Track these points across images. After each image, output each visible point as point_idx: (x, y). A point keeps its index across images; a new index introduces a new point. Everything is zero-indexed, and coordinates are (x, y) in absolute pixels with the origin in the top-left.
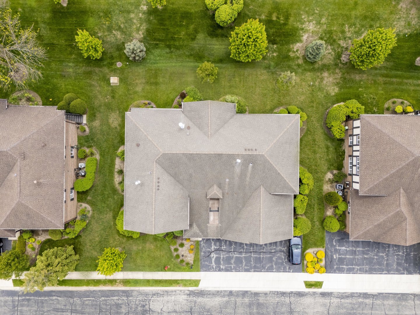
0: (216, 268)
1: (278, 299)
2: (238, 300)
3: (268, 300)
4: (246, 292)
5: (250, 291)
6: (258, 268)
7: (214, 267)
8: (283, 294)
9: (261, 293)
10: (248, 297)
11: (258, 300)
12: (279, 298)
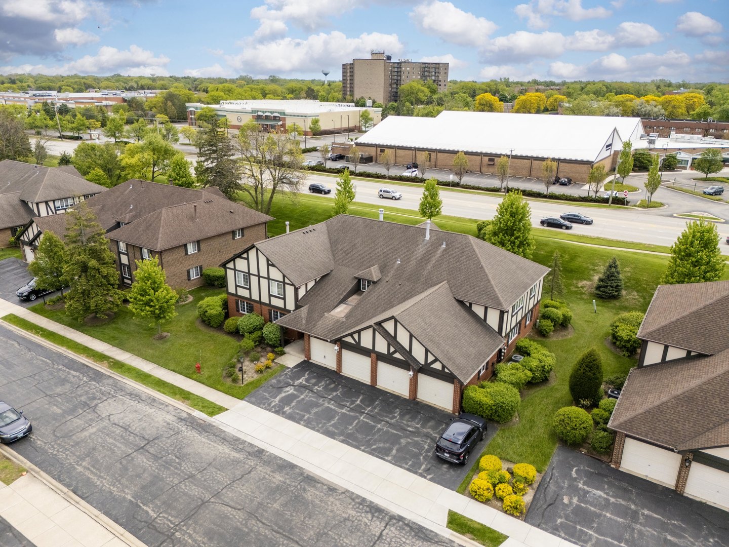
0: (274, 406)
1: (353, 513)
2: (261, 468)
3: (326, 503)
4: (292, 466)
5: (301, 468)
6: (355, 439)
7: (273, 404)
8: (375, 510)
9: (323, 484)
10: (287, 474)
11: (305, 490)
12: (357, 512)
